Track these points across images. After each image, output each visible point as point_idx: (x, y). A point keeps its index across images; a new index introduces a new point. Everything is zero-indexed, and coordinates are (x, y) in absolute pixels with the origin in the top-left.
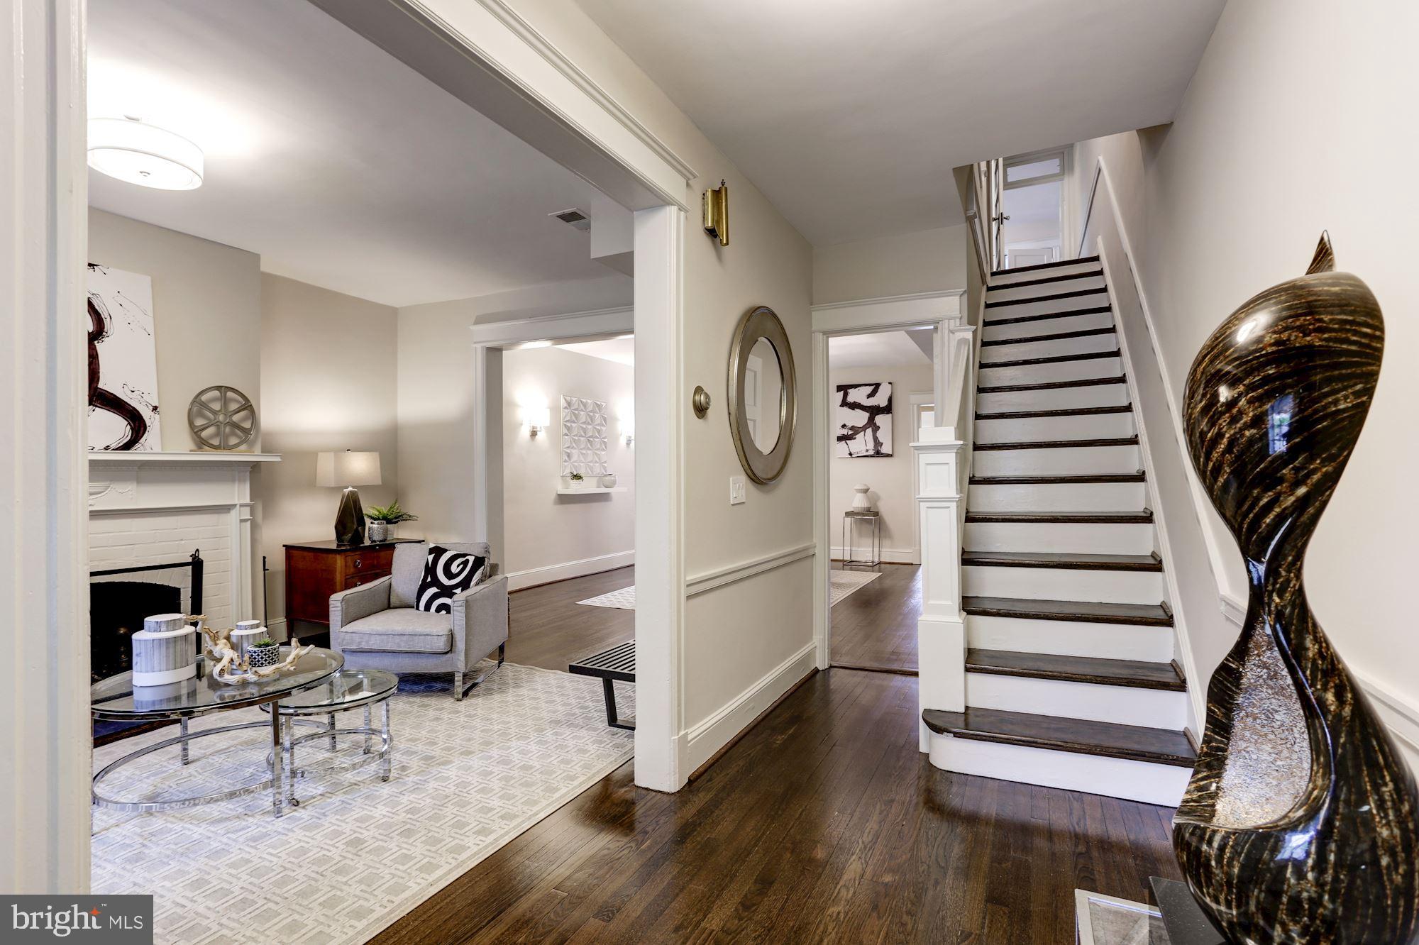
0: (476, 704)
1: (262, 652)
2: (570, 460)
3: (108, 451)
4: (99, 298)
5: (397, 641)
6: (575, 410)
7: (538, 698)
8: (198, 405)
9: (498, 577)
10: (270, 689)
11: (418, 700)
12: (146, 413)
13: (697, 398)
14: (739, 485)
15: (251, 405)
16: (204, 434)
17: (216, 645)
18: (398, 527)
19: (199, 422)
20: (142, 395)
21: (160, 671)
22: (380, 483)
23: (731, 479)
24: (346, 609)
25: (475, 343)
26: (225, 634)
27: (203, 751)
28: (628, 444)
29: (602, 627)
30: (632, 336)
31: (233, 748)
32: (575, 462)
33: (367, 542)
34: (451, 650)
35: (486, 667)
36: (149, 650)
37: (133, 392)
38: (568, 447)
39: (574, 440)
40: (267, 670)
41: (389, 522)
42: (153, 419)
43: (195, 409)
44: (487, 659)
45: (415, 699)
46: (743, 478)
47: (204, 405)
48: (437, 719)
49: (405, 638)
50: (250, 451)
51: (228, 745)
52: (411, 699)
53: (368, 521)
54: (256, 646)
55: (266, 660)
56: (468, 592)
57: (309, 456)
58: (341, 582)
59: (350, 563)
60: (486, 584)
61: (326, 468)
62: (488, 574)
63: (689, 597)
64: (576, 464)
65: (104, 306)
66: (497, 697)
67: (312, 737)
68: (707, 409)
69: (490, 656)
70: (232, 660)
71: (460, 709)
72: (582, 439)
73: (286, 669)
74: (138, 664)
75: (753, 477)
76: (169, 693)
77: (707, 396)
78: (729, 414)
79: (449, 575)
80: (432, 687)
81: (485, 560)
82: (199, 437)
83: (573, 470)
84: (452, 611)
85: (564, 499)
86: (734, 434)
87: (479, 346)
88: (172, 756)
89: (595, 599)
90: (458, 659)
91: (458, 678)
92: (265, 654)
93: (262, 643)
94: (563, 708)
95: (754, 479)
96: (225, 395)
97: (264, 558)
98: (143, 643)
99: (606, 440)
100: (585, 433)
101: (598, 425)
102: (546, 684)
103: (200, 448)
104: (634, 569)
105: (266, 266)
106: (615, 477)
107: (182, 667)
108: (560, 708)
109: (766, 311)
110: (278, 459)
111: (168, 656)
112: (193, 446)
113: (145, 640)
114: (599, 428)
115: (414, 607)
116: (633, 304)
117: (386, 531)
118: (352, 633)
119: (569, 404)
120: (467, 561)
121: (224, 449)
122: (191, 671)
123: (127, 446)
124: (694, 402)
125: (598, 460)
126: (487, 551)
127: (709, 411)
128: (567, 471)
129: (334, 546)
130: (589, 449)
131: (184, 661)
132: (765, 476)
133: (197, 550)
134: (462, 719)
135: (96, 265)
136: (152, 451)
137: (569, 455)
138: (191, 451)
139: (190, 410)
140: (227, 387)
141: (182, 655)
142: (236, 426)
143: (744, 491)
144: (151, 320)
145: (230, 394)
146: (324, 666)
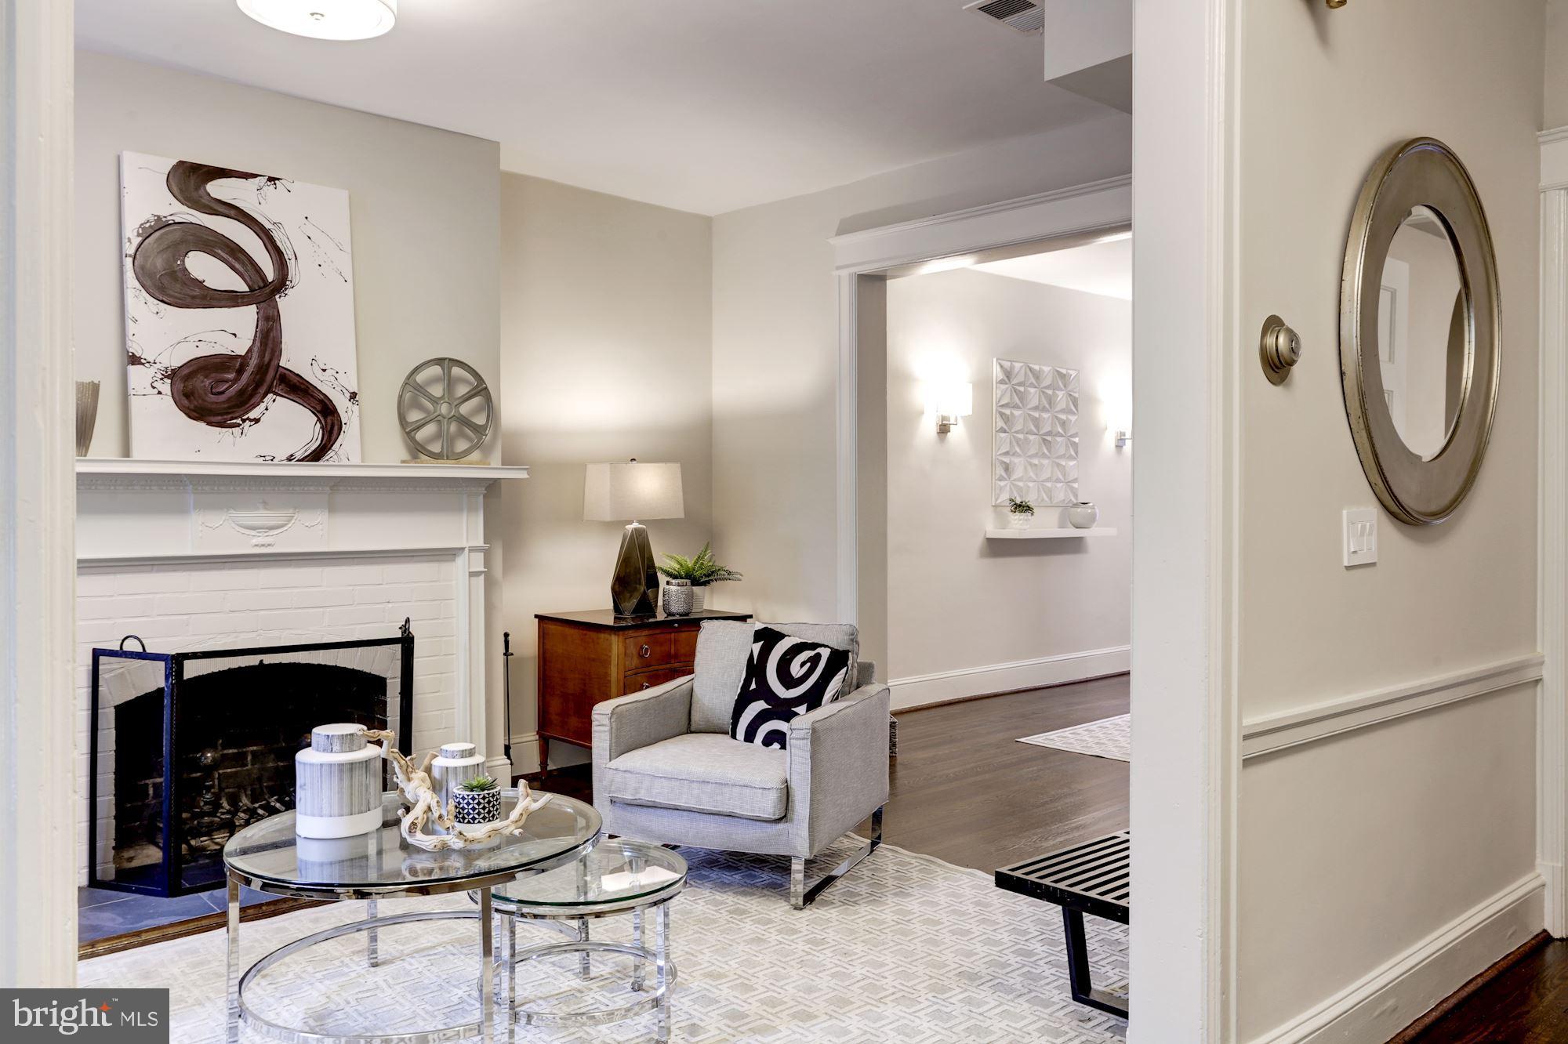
0: (825, 916)
1: (473, 799)
2: (1009, 478)
3: (292, 462)
4: (282, 230)
5: (695, 792)
6: (1020, 384)
7: (938, 923)
8: (412, 391)
9: (873, 689)
10: (482, 864)
11: (729, 899)
12: (341, 403)
13: (1270, 341)
14: (1363, 527)
15: (486, 388)
16: (421, 435)
17: (409, 780)
18: (712, 592)
19: (414, 416)
20: (336, 375)
21: (331, 816)
22: (682, 515)
23: (1345, 512)
24: (617, 729)
25: (838, 268)
26: (426, 762)
27: (401, 948)
28: (1119, 447)
29: (1066, 790)
30: (1126, 236)
31: (441, 949)
32: (1020, 480)
33: (661, 616)
34: (785, 816)
35: (850, 849)
36: (316, 781)
37: (324, 370)
38: (1007, 453)
39: (1018, 441)
40: (479, 831)
41: (696, 582)
42: (350, 413)
43: (408, 396)
44: (852, 835)
45: (725, 896)
46: (1371, 512)
47: (420, 389)
48: (758, 940)
49: (709, 788)
50: (484, 463)
51: (436, 941)
52: (719, 896)
53: (662, 579)
54: (466, 788)
55: (479, 814)
56: (818, 714)
57: (574, 469)
58: (618, 681)
59: (633, 650)
60: (849, 700)
61: (598, 488)
62: (855, 682)
63: (1248, 762)
64: (1021, 484)
65: (286, 240)
66: (864, 910)
67: (550, 950)
68: (1291, 363)
69: (859, 829)
70: (429, 808)
71: (798, 926)
72: (1032, 437)
73: (507, 832)
74: (302, 801)
75: (1395, 508)
76: (343, 852)
77: (1293, 337)
78: (1342, 374)
79: (788, 681)
80: (755, 877)
81: (847, 659)
82: (413, 439)
83: (1016, 495)
84: (788, 747)
85: (998, 548)
86: (1352, 417)
87: (845, 273)
88: (357, 949)
89: (1052, 735)
90: (797, 835)
91: (797, 866)
92: (479, 804)
93: (475, 783)
94: (985, 948)
95: (1399, 513)
96: (450, 372)
97: (506, 635)
98: (308, 768)
99: (1076, 440)
100: (1037, 427)
101: (1062, 411)
102: (954, 895)
103: (415, 457)
104: (1128, 682)
105: (509, 162)
106: (1093, 508)
107: (361, 812)
108: (979, 948)
109: (1430, 148)
110: (523, 475)
111: (340, 792)
112: (405, 455)
113: (310, 764)
114: (1063, 417)
115: (727, 733)
116: (1131, 172)
117: (690, 597)
118: (625, 771)
119: (1008, 374)
120: (818, 656)
121: (447, 459)
122: (372, 820)
123: (317, 455)
124: (1263, 350)
125: (1061, 477)
126: (854, 640)
127: (1296, 369)
128: (1004, 497)
129: (610, 621)
130: (1044, 456)
131: (364, 802)
132: (1423, 508)
133: (408, 621)
134: (801, 946)
135: (278, 179)
136: (348, 463)
137: (1007, 468)
138: (403, 462)
139: (400, 397)
140: (453, 360)
141: (360, 792)
142: (464, 421)
143: (1374, 539)
144: (347, 258)
145: (456, 371)
146: (571, 830)
